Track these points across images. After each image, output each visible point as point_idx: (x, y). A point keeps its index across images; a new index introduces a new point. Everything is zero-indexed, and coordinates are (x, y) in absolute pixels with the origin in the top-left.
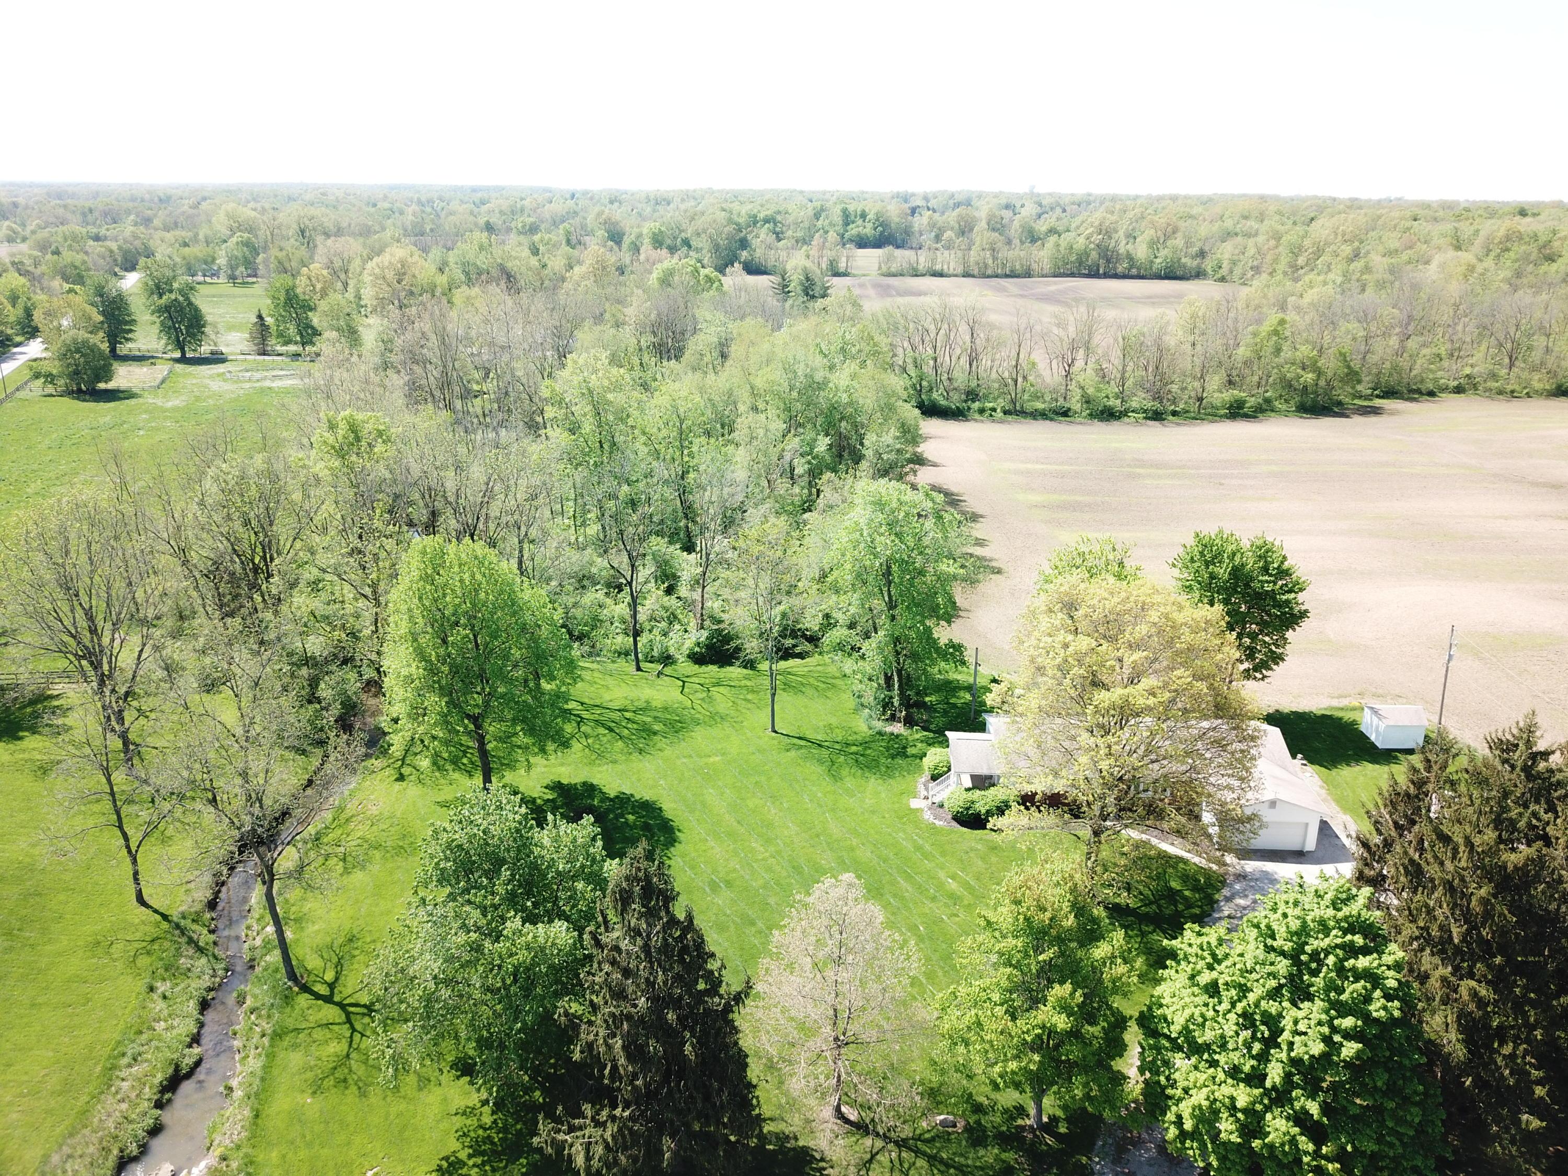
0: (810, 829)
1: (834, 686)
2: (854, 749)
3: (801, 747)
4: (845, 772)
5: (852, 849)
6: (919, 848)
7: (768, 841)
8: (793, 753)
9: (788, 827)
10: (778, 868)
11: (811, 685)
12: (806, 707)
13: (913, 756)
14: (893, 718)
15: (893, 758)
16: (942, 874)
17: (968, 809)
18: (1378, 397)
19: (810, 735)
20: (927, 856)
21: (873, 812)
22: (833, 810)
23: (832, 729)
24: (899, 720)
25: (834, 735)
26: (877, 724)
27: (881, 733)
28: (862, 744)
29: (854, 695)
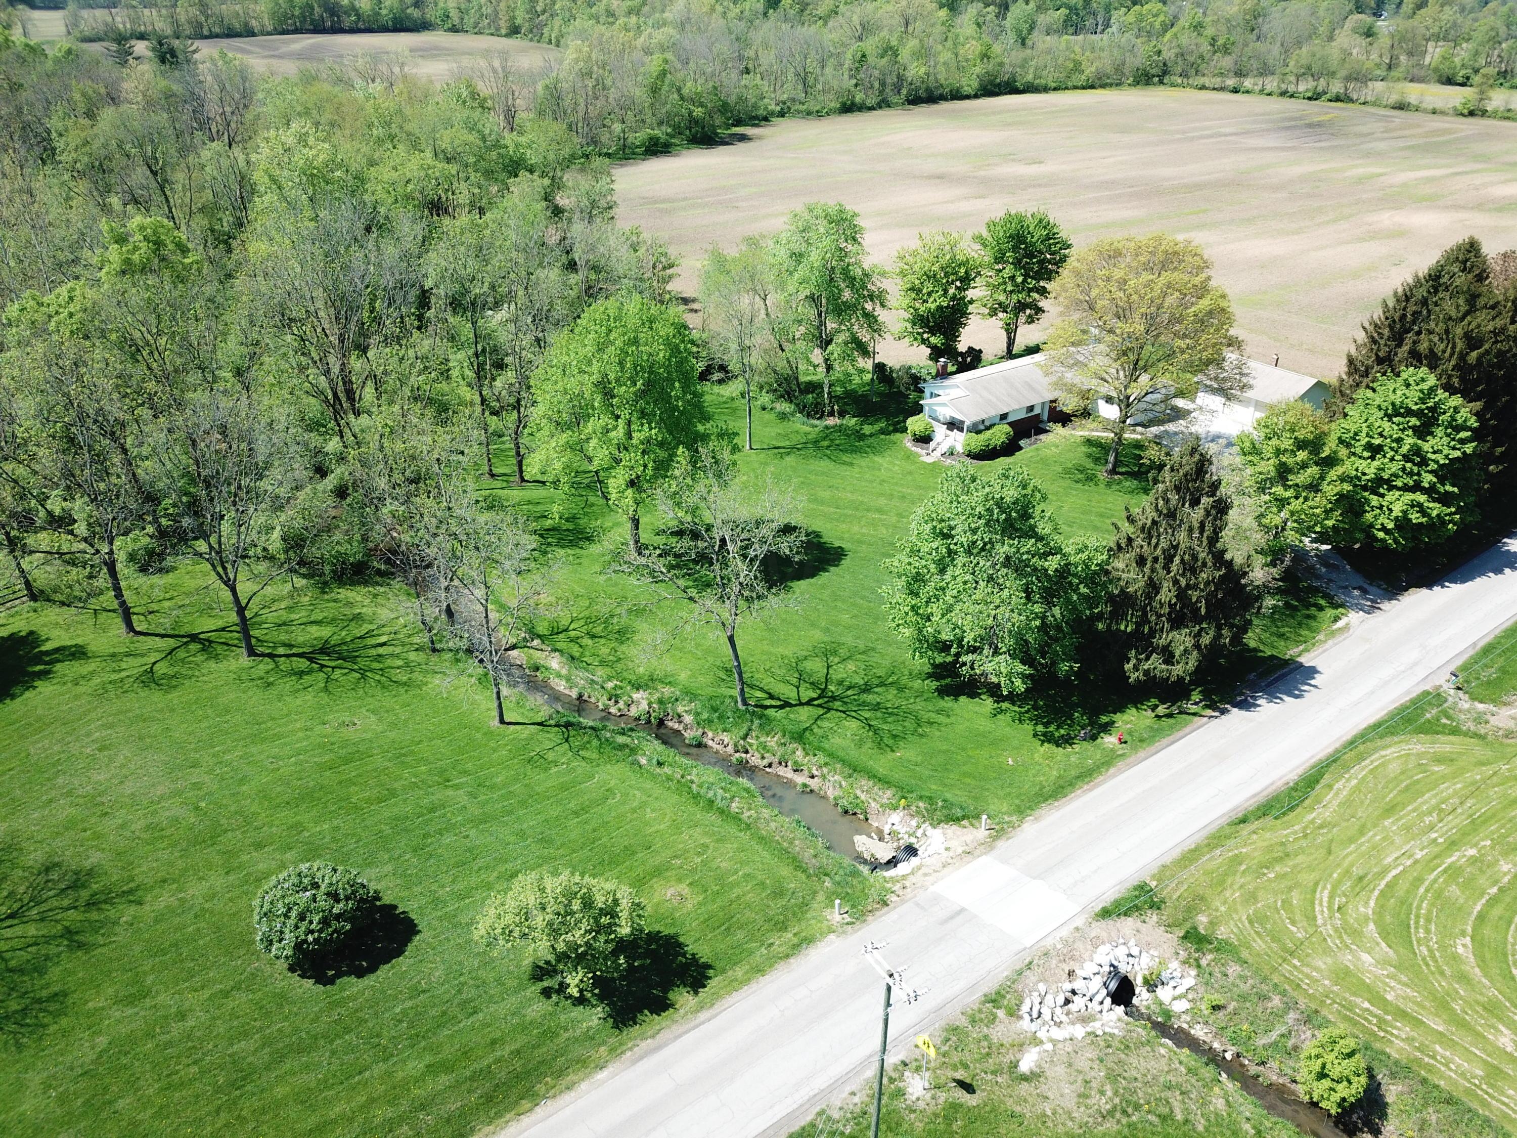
2: (824, 443)
3: (787, 453)
4: (846, 459)
8: (789, 458)
13: (872, 434)
15: (862, 441)
17: (988, 446)
18: (734, 125)
23: (786, 436)
24: (831, 414)
25: (795, 439)
26: (816, 422)
27: (827, 427)
28: (824, 439)
29: (764, 409)
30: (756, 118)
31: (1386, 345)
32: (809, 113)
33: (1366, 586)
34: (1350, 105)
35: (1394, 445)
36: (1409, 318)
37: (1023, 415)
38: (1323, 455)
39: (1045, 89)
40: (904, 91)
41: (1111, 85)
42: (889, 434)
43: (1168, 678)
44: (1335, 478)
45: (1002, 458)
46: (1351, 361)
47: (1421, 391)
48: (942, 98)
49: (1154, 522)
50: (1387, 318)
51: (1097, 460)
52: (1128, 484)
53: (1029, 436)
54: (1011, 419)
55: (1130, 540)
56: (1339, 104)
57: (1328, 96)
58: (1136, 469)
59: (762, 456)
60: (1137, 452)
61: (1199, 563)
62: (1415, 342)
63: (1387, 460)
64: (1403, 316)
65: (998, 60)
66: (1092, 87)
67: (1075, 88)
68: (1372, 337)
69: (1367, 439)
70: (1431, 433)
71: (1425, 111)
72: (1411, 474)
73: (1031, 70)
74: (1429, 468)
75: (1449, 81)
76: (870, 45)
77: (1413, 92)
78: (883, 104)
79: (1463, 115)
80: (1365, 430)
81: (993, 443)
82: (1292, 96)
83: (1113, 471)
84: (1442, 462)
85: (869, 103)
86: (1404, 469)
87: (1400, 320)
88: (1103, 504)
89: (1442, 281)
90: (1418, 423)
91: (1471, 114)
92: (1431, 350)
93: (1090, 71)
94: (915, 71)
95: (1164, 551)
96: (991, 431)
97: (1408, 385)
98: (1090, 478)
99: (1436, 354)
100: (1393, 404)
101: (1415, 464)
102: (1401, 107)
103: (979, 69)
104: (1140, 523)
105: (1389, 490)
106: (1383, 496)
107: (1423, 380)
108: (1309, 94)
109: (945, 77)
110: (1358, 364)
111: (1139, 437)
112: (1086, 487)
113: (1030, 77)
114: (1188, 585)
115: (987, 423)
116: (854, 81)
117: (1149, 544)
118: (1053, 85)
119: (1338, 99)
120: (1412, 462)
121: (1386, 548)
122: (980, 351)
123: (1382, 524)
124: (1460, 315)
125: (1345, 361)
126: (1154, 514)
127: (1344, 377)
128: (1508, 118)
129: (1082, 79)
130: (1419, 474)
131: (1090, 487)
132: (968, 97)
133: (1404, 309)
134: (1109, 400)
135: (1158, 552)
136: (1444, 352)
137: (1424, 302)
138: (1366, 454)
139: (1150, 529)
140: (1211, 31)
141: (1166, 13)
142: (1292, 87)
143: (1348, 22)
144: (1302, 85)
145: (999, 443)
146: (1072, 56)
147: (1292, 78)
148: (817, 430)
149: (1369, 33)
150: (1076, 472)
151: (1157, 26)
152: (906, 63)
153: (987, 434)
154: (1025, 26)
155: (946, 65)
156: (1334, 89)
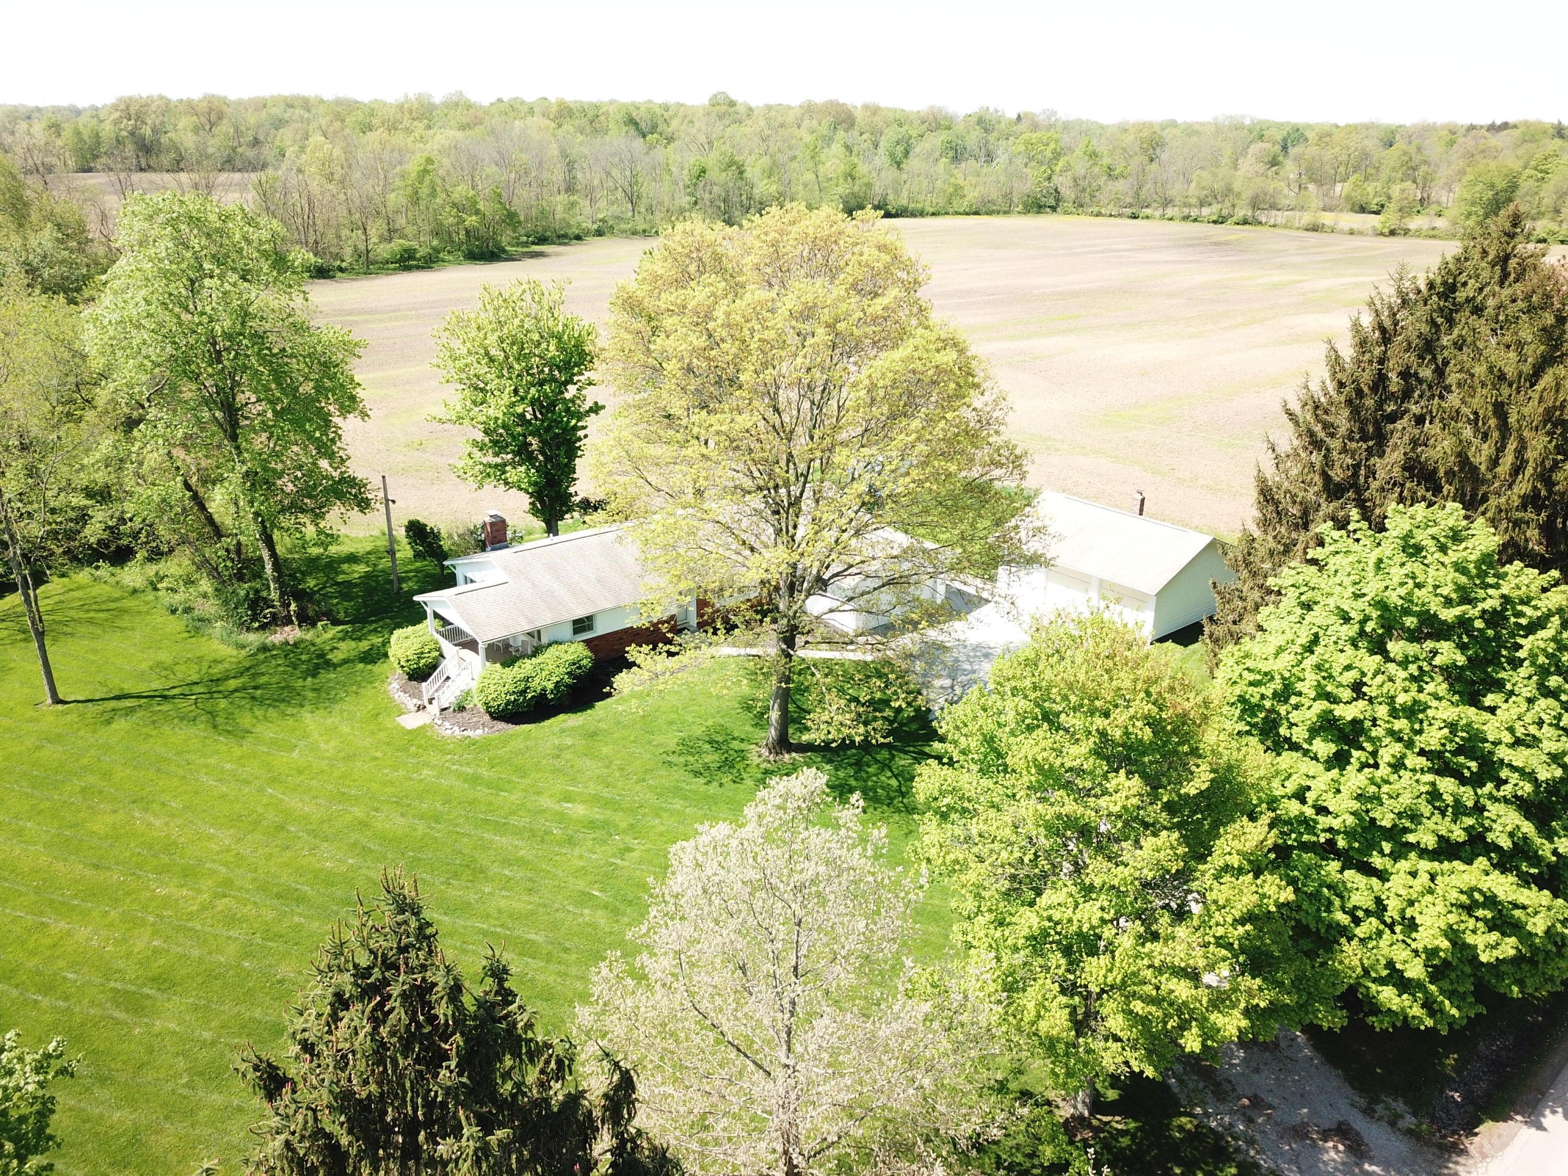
0: (257, 823)
1: (124, 611)
2: (233, 684)
3: (132, 710)
4: (245, 720)
5: (364, 825)
6: (475, 780)
7: (189, 874)
8: (121, 724)
9: (210, 838)
10: (250, 911)
11: (79, 621)
12: (95, 651)
13: (345, 661)
14: (277, 621)
15: (314, 676)
16: (546, 802)
17: (523, 692)
18: (533, 243)
19: (130, 687)
20: (496, 786)
21: (350, 758)
22: (274, 780)
23: (168, 669)
24: (288, 621)
25: (181, 675)
26: (251, 638)
27: (263, 648)
28: (241, 673)
29: (173, 611)
30: (565, 236)
31: (1344, 450)
32: (634, 233)
33: (1359, 1123)
34: (1259, 228)
35: (1401, 724)
36: (1395, 383)
38: (1191, 789)
39: (922, 214)
41: (998, 213)
44: (1235, 861)
45: (562, 717)
46: (1267, 495)
47: (1460, 568)
50: (1341, 385)
54: (603, 627)
56: (1247, 227)
57: (1234, 219)
59: (72, 716)
62: (1415, 442)
63: (1384, 771)
64: (1381, 380)
65: (866, 180)
66: (976, 213)
67: (957, 213)
68: (1311, 434)
69: (1322, 705)
70: (1499, 685)
71: (1342, 232)
72: (1459, 810)
73: (905, 194)
74: (1506, 790)
75: (1363, 210)
76: (712, 161)
77: (1327, 218)
79: (1382, 234)
80: (1311, 678)
81: (536, 685)
82: (1195, 220)
83: (780, 742)
84: (1544, 774)
86: (1434, 795)
87: (1374, 388)
89: (1461, 295)
90: (1461, 660)
91: (1392, 233)
92: (1464, 460)
93: (972, 196)
94: (765, 189)
96: (538, 659)
97: (1413, 550)
98: (731, 763)
99: (1474, 469)
100: (1381, 605)
101: (1463, 781)
102: (1315, 228)
105: (1396, 856)
106: (1383, 876)
107: (1456, 536)
108: (1215, 218)
109: (803, 198)
110: (1286, 503)
113: (904, 202)
115: (535, 641)
116: (690, 199)
118: (931, 210)
119: (1245, 222)
120: (1456, 774)
121: (1405, 1026)
123: (1390, 964)
124: (1527, 368)
125: (1253, 495)
127: (1257, 533)
128: (1434, 237)
129: (965, 205)
130: (1479, 809)
133: (1381, 361)
136: (1494, 462)
137: (1428, 347)
138: (1324, 748)
140: (1106, 161)
141: (1057, 141)
142: (1194, 212)
143: (1251, 151)
144: (1205, 211)
145: (550, 686)
146: (952, 180)
147: (1193, 201)
148: (243, 653)
149: (1274, 163)
150: (707, 747)
151: (1049, 154)
152: (756, 180)
153: (526, 667)
154: (900, 149)
155: (805, 185)
156: (1240, 213)
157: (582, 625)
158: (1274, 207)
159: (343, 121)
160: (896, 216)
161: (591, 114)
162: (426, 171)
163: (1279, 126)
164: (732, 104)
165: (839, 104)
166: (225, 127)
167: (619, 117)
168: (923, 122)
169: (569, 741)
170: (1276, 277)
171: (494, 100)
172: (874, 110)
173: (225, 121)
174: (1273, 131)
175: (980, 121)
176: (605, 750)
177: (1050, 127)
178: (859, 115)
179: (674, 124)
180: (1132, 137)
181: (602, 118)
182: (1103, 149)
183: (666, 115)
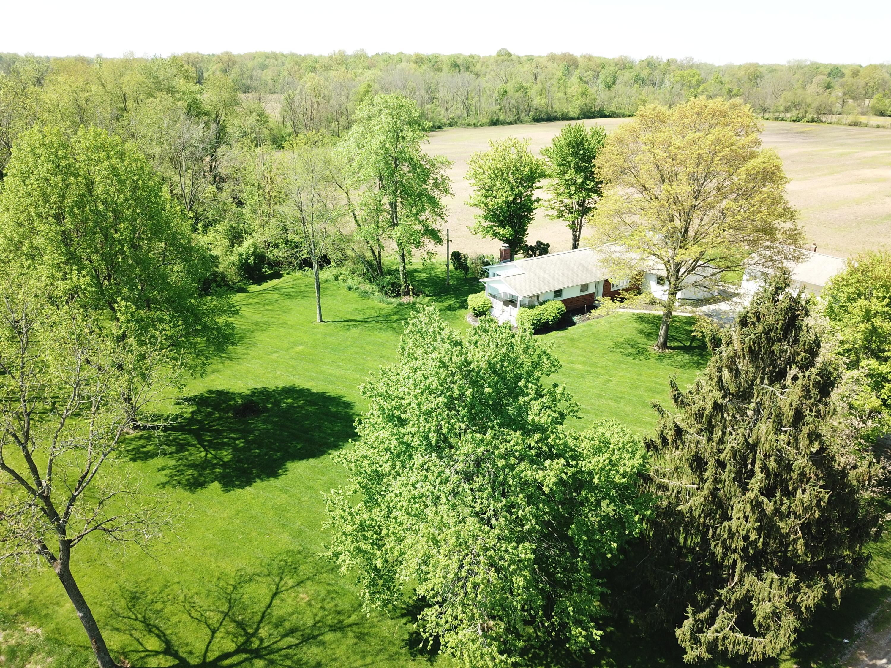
2: (394, 317)
3: (356, 326)
14: (402, 293)
19: (350, 317)
23: (362, 311)
24: (407, 293)
25: (369, 313)
26: (392, 300)
27: (400, 304)
28: (395, 314)
29: (350, 289)
30: (433, 127)
32: (469, 125)
34: (821, 124)
37: (577, 293)
39: (623, 116)
40: (531, 114)
42: (455, 310)
43: (747, 655)
45: (554, 332)
48: (556, 119)
49: (717, 407)
51: (648, 335)
52: (679, 358)
53: (583, 313)
54: (566, 296)
55: (679, 431)
56: (814, 124)
57: (806, 119)
58: (688, 344)
59: (332, 327)
60: (688, 328)
61: (795, 475)
65: (593, 97)
71: (872, 127)
73: (614, 105)
75: (882, 114)
76: (510, 86)
77: (863, 119)
78: (517, 121)
81: (544, 318)
82: (782, 120)
83: (664, 346)
85: (509, 120)
88: (653, 379)
94: (539, 102)
95: (734, 453)
96: (543, 307)
98: (641, 352)
102: (855, 124)
103: (581, 102)
104: (695, 408)
108: (794, 118)
109: (558, 107)
111: (690, 315)
112: (637, 361)
113: (613, 109)
114: (777, 510)
115: (541, 300)
116: (499, 107)
117: (709, 439)
118: (628, 114)
119: (813, 121)
122: (548, 245)
126: (718, 395)
131: (641, 361)
132: (573, 119)
134: (660, 280)
135: (726, 455)
139: (710, 418)
140: (728, 86)
141: (699, 75)
142: (782, 115)
143: (814, 80)
144: (788, 115)
145: (551, 318)
146: (640, 97)
147: (782, 108)
148: (391, 306)
149: (828, 87)
150: (627, 346)
151: (694, 82)
152: (533, 97)
153: (539, 309)
154: (611, 80)
155: (559, 99)
156: (809, 116)
157: (558, 293)
158: (831, 113)
159: (299, 66)
160: (609, 117)
161: (433, 61)
162: (368, 91)
163: (826, 66)
164: (510, 55)
165: (569, 55)
166: (236, 69)
167: (449, 62)
168: (616, 65)
169: (562, 342)
170: (841, 150)
171: (374, 54)
172: (590, 58)
173: (237, 66)
174: (822, 69)
175: (649, 64)
176: (580, 345)
177: (691, 67)
178: (580, 60)
179: (478, 67)
180: (743, 73)
181: (439, 63)
182: (725, 79)
183: (474, 61)
